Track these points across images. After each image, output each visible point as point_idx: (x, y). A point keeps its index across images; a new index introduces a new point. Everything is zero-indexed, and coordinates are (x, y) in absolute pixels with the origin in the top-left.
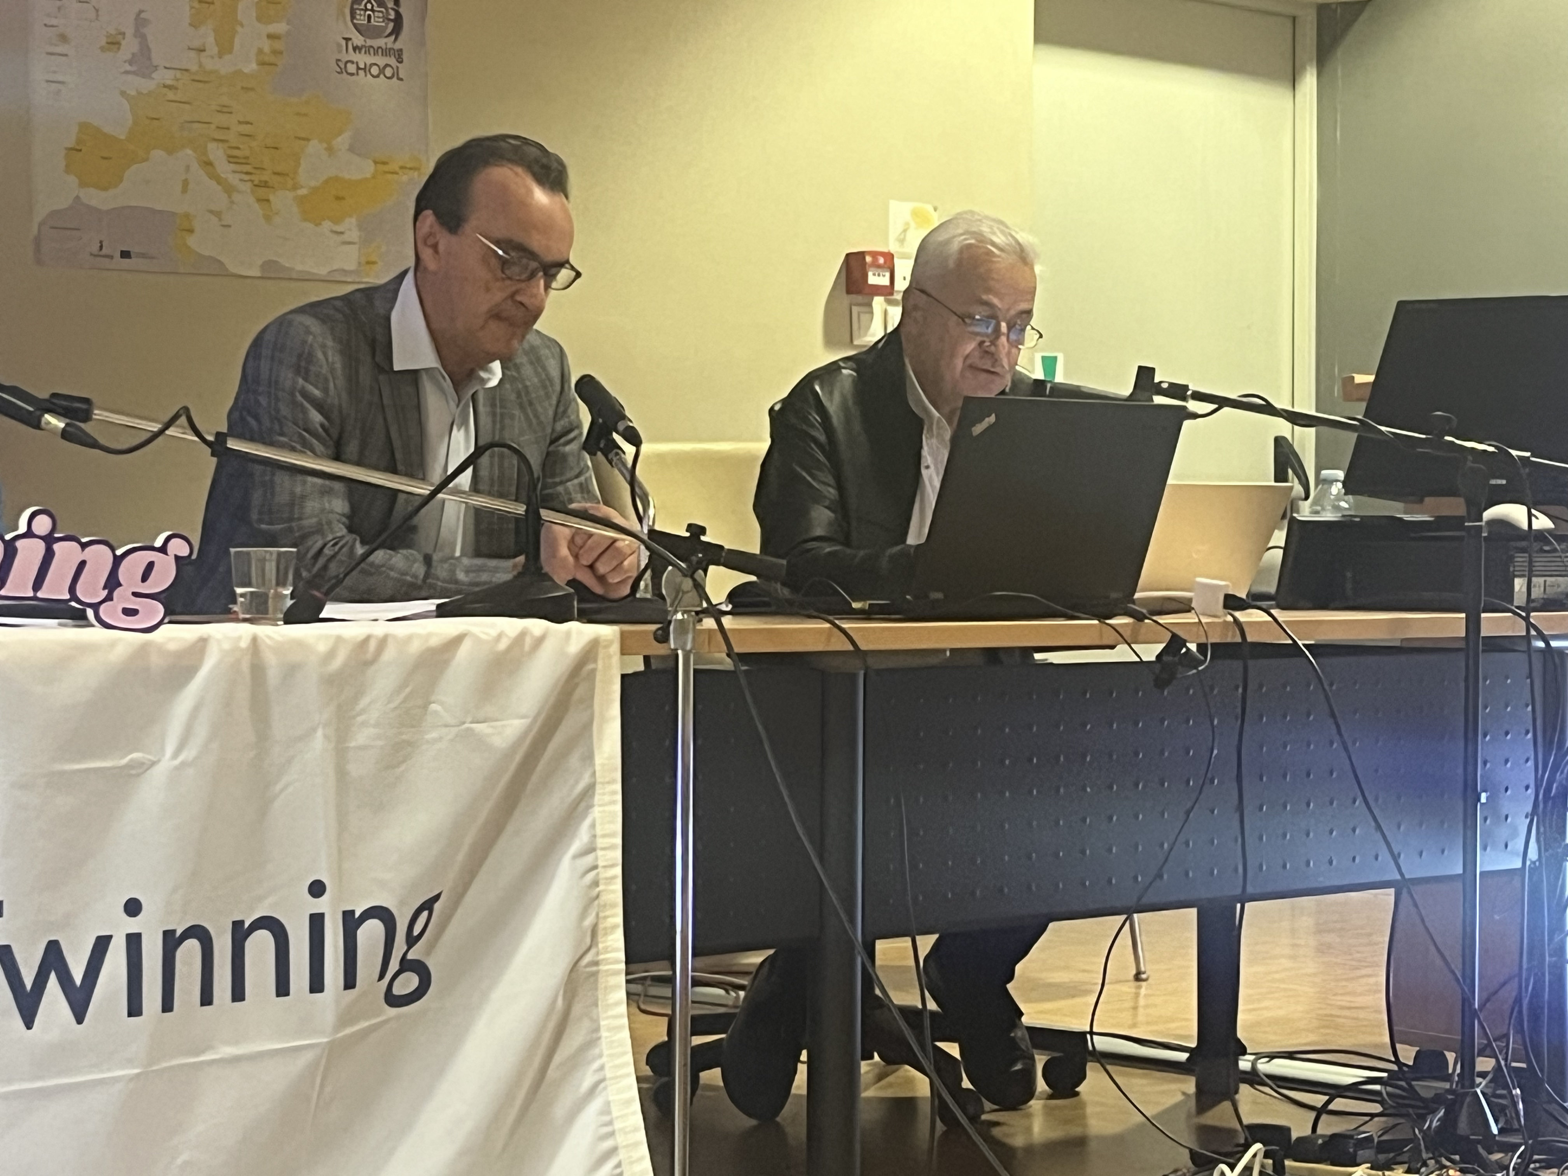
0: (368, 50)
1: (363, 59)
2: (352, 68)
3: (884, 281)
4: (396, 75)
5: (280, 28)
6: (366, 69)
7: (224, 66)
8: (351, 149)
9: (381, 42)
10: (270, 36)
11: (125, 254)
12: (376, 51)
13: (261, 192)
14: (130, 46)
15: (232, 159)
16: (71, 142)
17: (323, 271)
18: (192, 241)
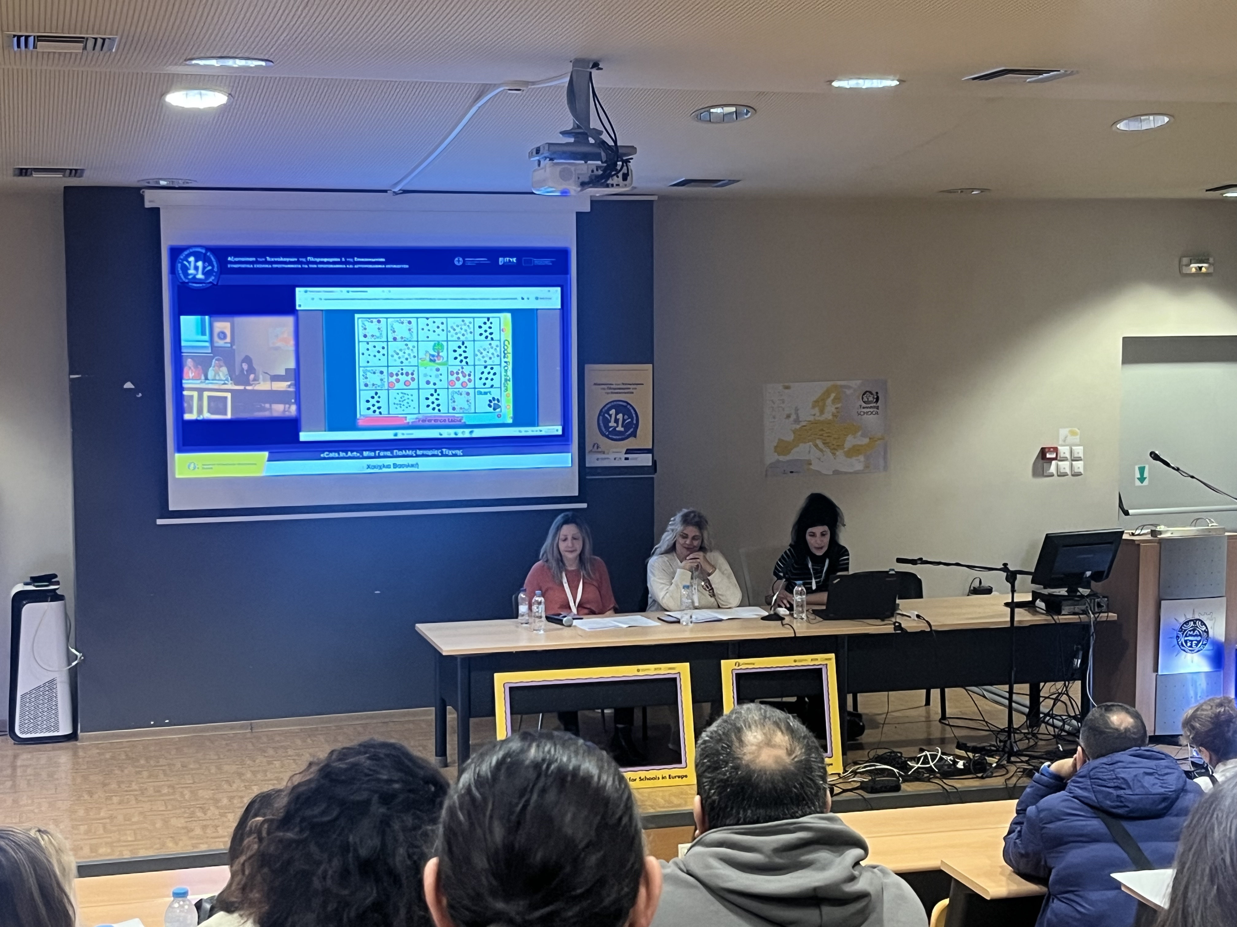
0: (867, 408)
1: (865, 410)
2: (862, 413)
3: (1054, 456)
4: (877, 413)
5: (839, 405)
6: (867, 412)
7: (822, 418)
8: (863, 436)
9: (872, 405)
10: (837, 408)
11: (792, 472)
12: (871, 407)
13: (833, 451)
14: (793, 417)
15: (824, 443)
16: (775, 445)
17: (851, 471)
18: (812, 467)
